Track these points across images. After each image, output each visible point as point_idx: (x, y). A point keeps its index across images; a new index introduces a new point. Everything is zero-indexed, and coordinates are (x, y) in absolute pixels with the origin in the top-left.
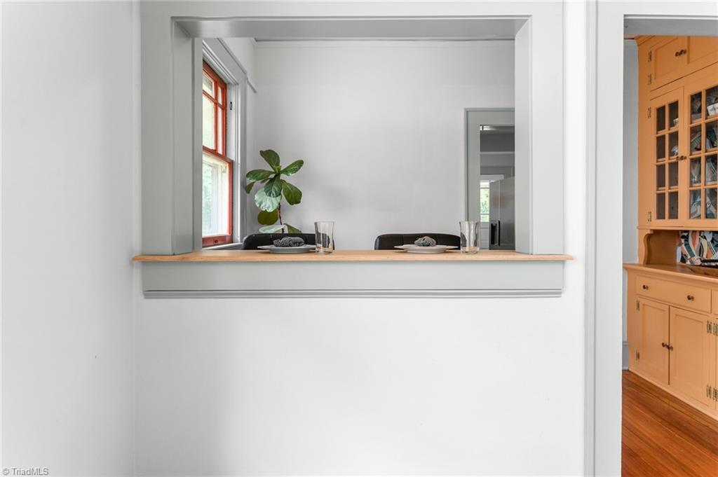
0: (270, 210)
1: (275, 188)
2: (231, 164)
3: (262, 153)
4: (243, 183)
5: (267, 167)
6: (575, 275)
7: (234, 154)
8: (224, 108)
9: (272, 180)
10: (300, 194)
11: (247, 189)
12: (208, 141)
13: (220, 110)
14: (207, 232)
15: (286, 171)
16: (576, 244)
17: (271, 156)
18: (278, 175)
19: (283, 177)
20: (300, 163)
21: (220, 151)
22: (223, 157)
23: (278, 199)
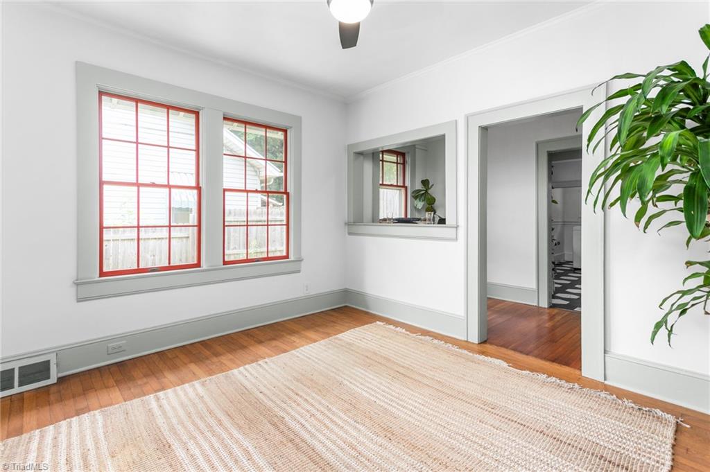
1: (422, 198)
2: (406, 188)
3: (422, 181)
4: (411, 196)
5: (422, 188)
6: (462, 231)
7: (408, 184)
8: (403, 164)
13: (400, 166)
14: (381, 217)
16: (462, 223)
17: (426, 182)
18: (426, 191)
19: (428, 192)
21: (399, 185)
22: (402, 187)
23: (423, 203)
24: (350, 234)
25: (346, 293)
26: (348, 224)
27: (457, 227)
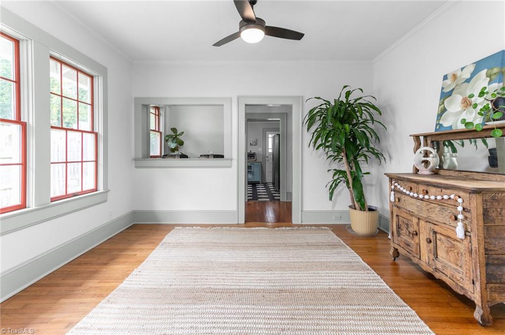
0: (173, 148)
1: (175, 141)
2: (161, 133)
3: (171, 129)
4: (164, 139)
5: (173, 134)
7: (162, 130)
8: (158, 115)
9: (174, 138)
10: (183, 142)
11: (166, 141)
12: (152, 127)
13: (157, 116)
14: (152, 154)
15: (179, 135)
17: (174, 130)
18: (176, 136)
19: (178, 137)
20: (183, 132)
21: (157, 130)
22: (158, 131)
23: (176, 144)
24: (136, 167)
25: (134, 214)
26: (136, 160)
27: (231, 160)
